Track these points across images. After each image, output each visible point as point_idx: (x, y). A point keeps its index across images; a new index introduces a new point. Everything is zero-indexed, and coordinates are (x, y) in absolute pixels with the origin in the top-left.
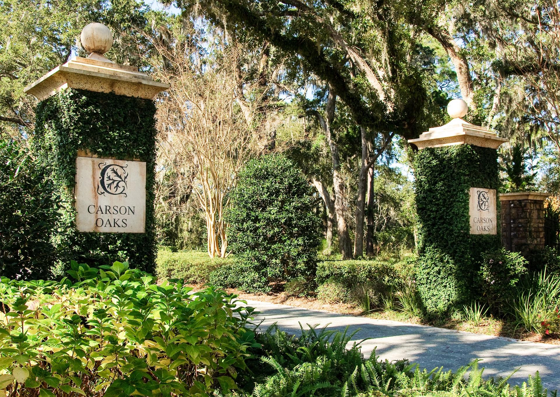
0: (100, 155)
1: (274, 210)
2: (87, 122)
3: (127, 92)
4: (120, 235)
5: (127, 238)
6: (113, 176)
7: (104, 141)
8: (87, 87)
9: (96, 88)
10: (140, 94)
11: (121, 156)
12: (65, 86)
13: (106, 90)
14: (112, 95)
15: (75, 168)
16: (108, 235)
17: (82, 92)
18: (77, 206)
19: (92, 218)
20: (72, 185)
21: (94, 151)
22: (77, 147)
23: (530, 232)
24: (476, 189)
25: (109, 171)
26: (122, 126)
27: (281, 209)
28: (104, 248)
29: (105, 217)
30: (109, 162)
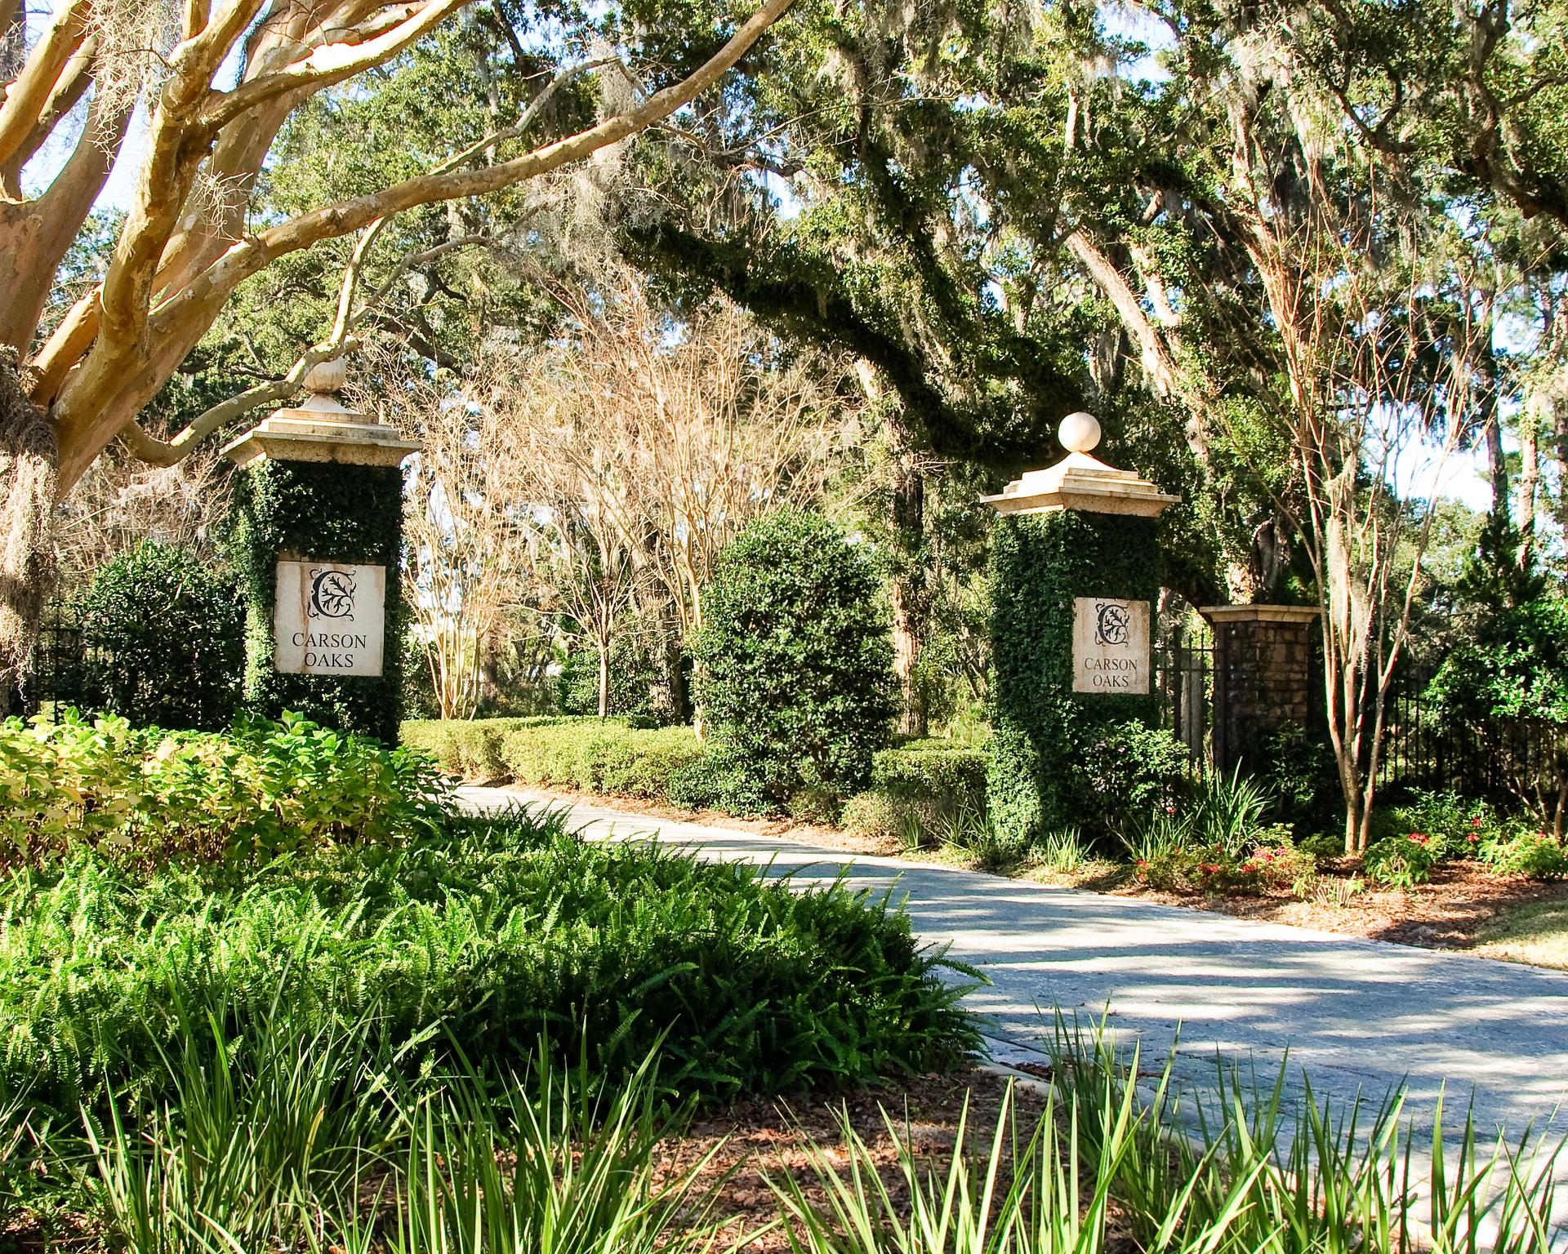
0: (314, 558)
2: (293, 510)
3: (359, 459)
4: (341, 680)
5: (352, 686)
6: (332, 589)
7: (318, 537)
8: (295, 456)
9: (309, 456)
10: (377, 461)
11: (345, 559)
12: (263, 456)
13: (324, 457)
14: (333, 463)
15: (274, 578)
16: (322, 679)
17: (287, 464)
18: (278, 632)
19: (299, 653)
20: (269, 603)
21: (304, 553)
22: (278, 547)
23: (1263, 691)
24: (1092, 602)
25: (326, 581)
26: (346, 512)
28: (316, 698)
29: (319, 652)
30: (326, 567)
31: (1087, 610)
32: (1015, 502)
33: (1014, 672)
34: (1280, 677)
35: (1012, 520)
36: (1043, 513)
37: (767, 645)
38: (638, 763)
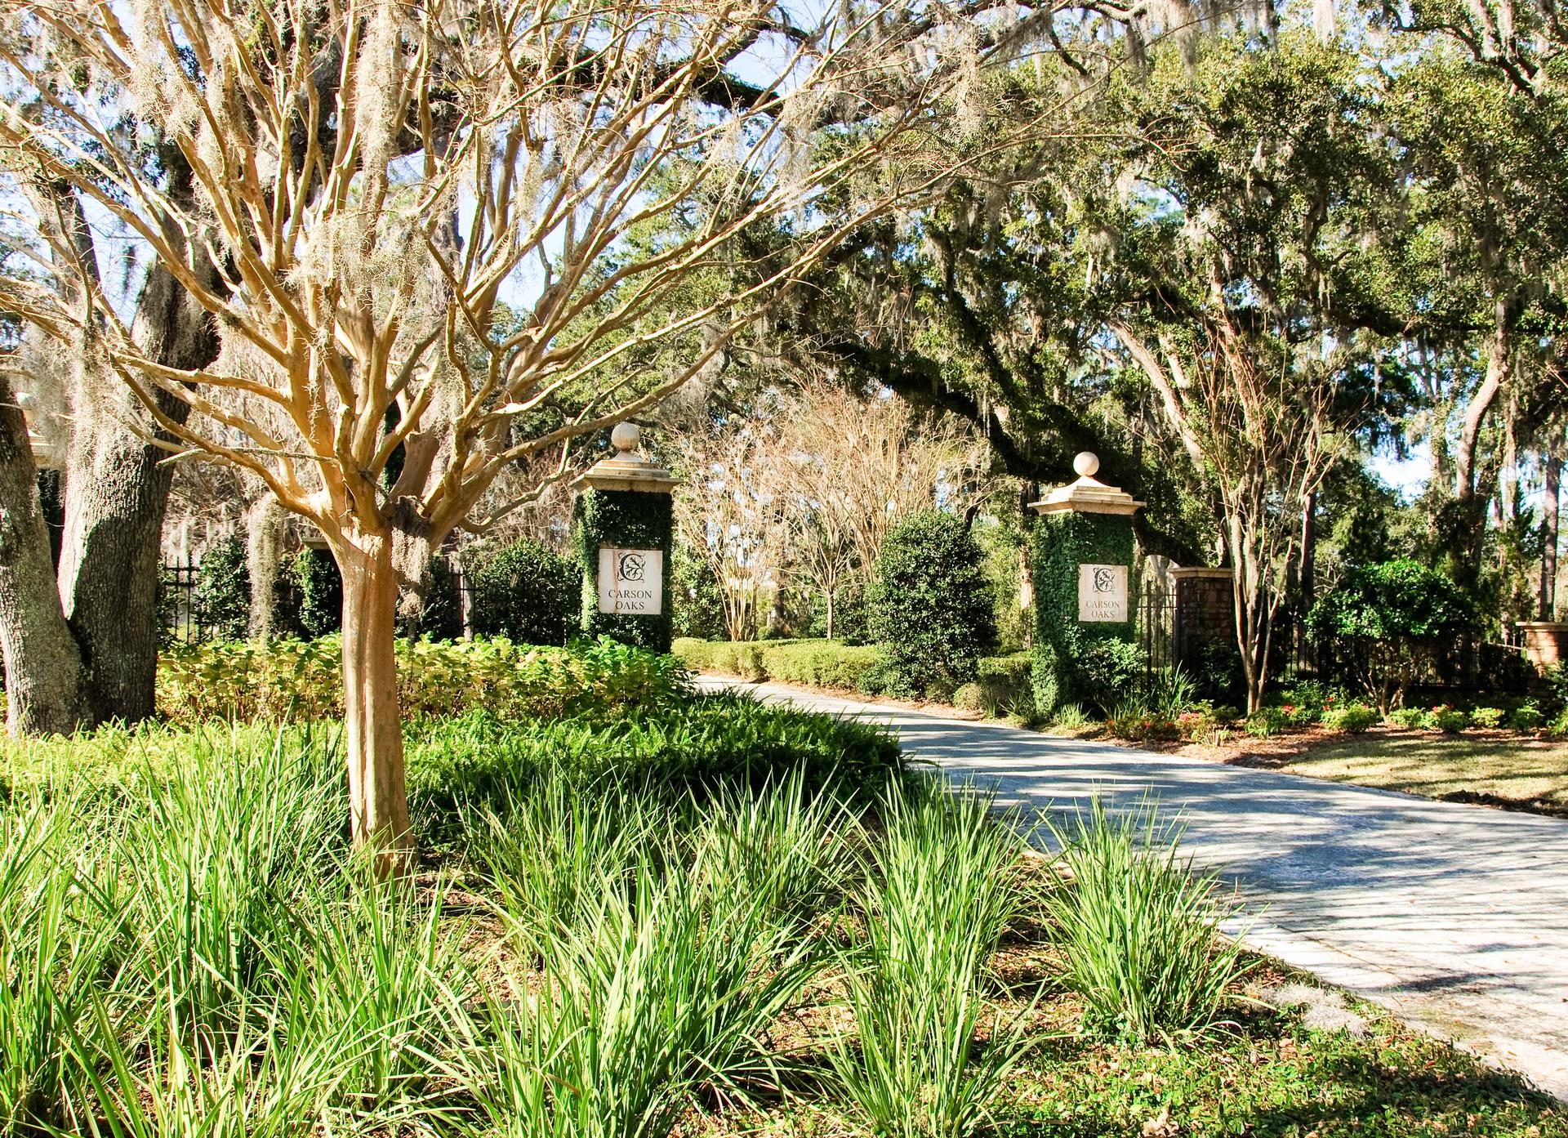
0: (620, 547)
1: (923, 586)
2: (609, 519)
3: (646, 489)
4: (637, 617)
5: (643, 620)
6: (632, 564)
7: (623, 534)
8: (609, 487)
9: (617, 488)
10: (657, 490)
11: (638, 547)
12: (590, 488)
13: (626, 488)
14: (631, 491)
15: (597, 559)
16: (626, 616)
17: (604, 492)
18: (600, 591)
19: (612, 602)
20: (595, 572)
21: (614, 543)
22: (600, 541)
23: (1202, 620)
24: (1091, 566)
25: (628, 560)
26: (638, 520)
27: (932, 585)
28: (622, 627)
29: (624, 600)
30: (628, 552)
31: (1087, 572)
32: (1047, 507)
33: (1046, 609)
34: (1213, 611)
35: (1045, 517)
36: (1060, 514)
37: (913, 594)
38: (841, 667)
